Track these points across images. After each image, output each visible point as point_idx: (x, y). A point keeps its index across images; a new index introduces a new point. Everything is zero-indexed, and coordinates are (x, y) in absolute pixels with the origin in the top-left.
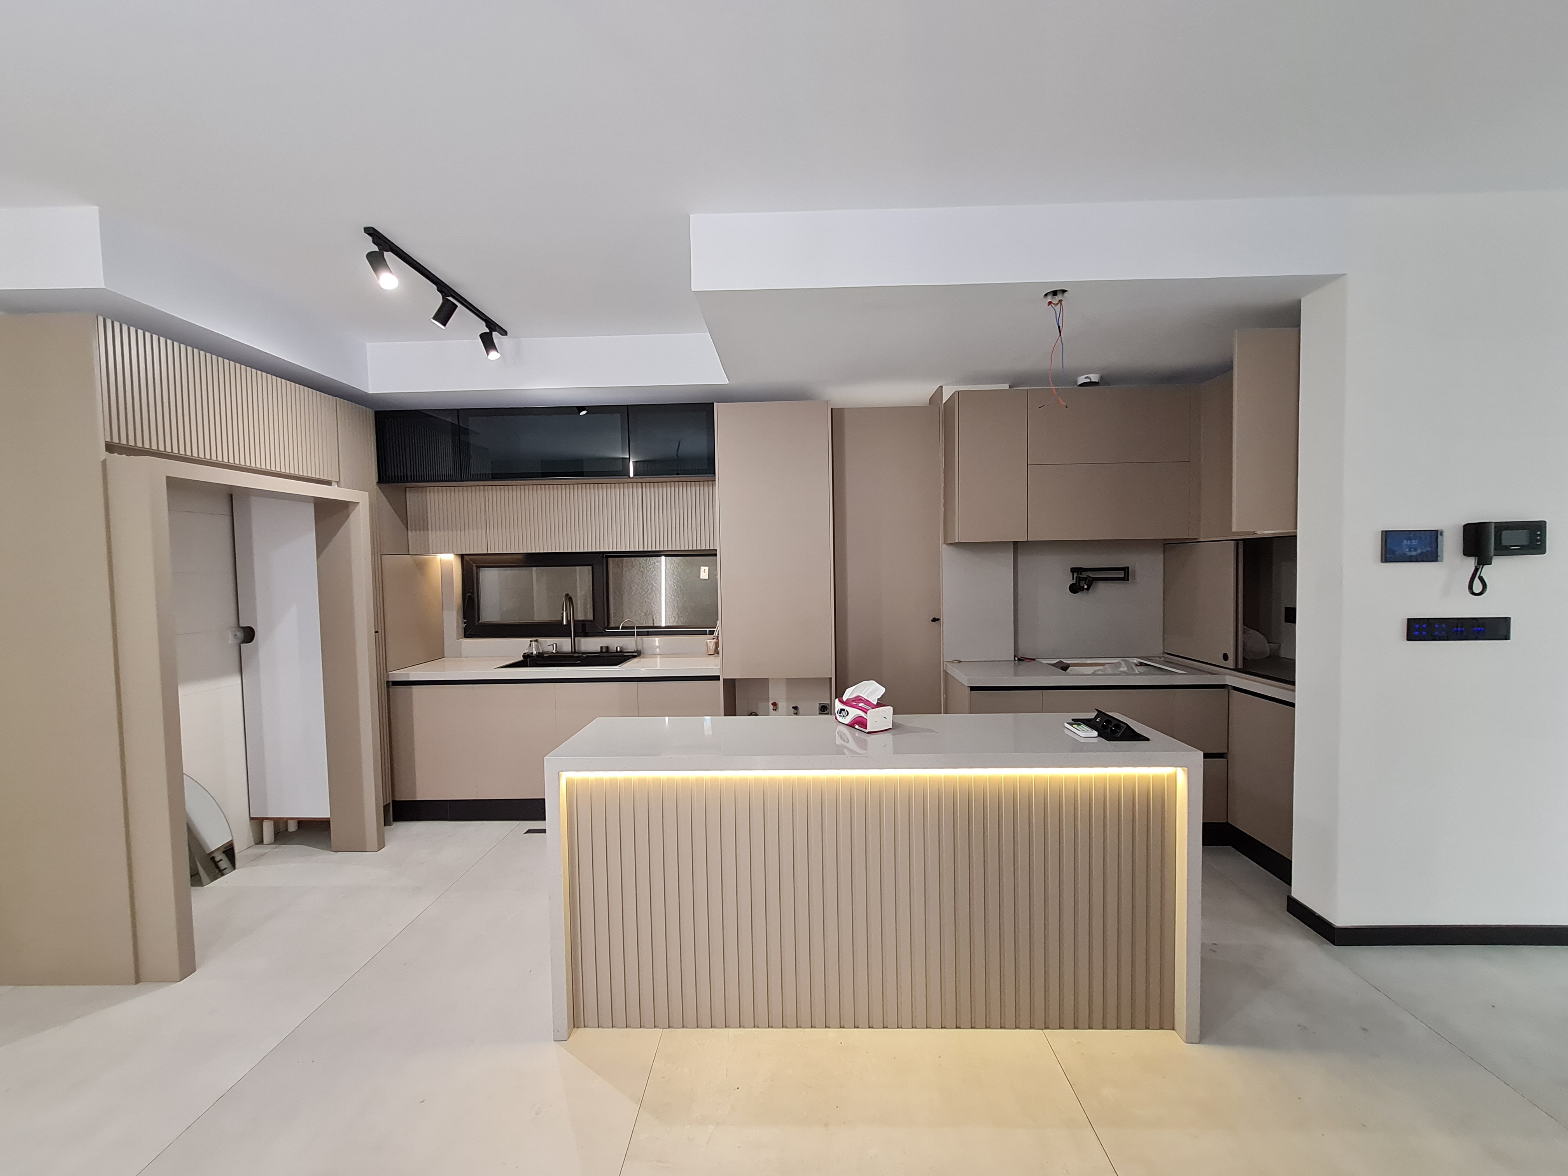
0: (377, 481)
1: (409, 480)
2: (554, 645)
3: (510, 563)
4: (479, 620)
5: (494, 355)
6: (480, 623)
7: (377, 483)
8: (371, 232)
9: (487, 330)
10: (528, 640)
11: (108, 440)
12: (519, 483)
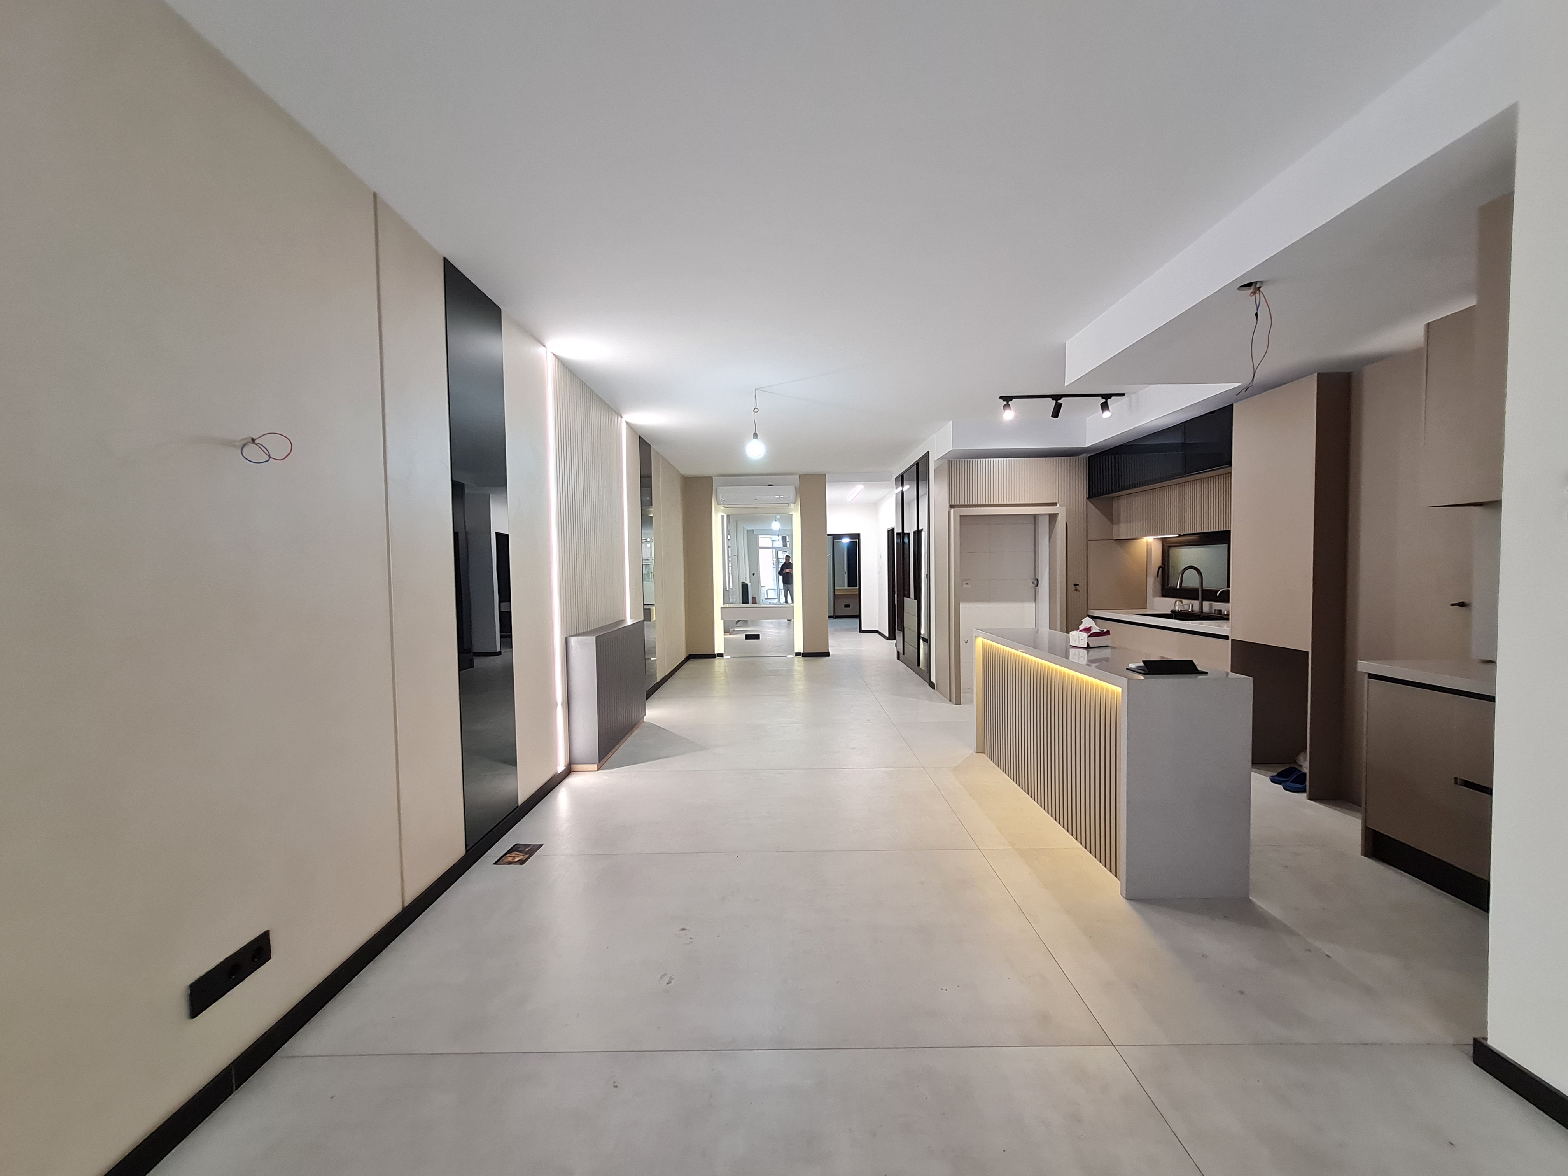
0: (1088, 497)
1: (1111, 492)
2: (1191, 605)
3: (1176, 543)
4: (1168, 585)
5: (1107, 414)
6: (1170, 587)
7: (1087, 498)
8: (1001, 397)
9: (1104, 400)
10: (1174, 600)
11: (951, 504)
12: (1156, 486)
